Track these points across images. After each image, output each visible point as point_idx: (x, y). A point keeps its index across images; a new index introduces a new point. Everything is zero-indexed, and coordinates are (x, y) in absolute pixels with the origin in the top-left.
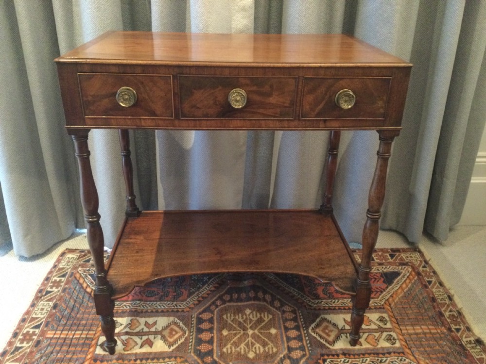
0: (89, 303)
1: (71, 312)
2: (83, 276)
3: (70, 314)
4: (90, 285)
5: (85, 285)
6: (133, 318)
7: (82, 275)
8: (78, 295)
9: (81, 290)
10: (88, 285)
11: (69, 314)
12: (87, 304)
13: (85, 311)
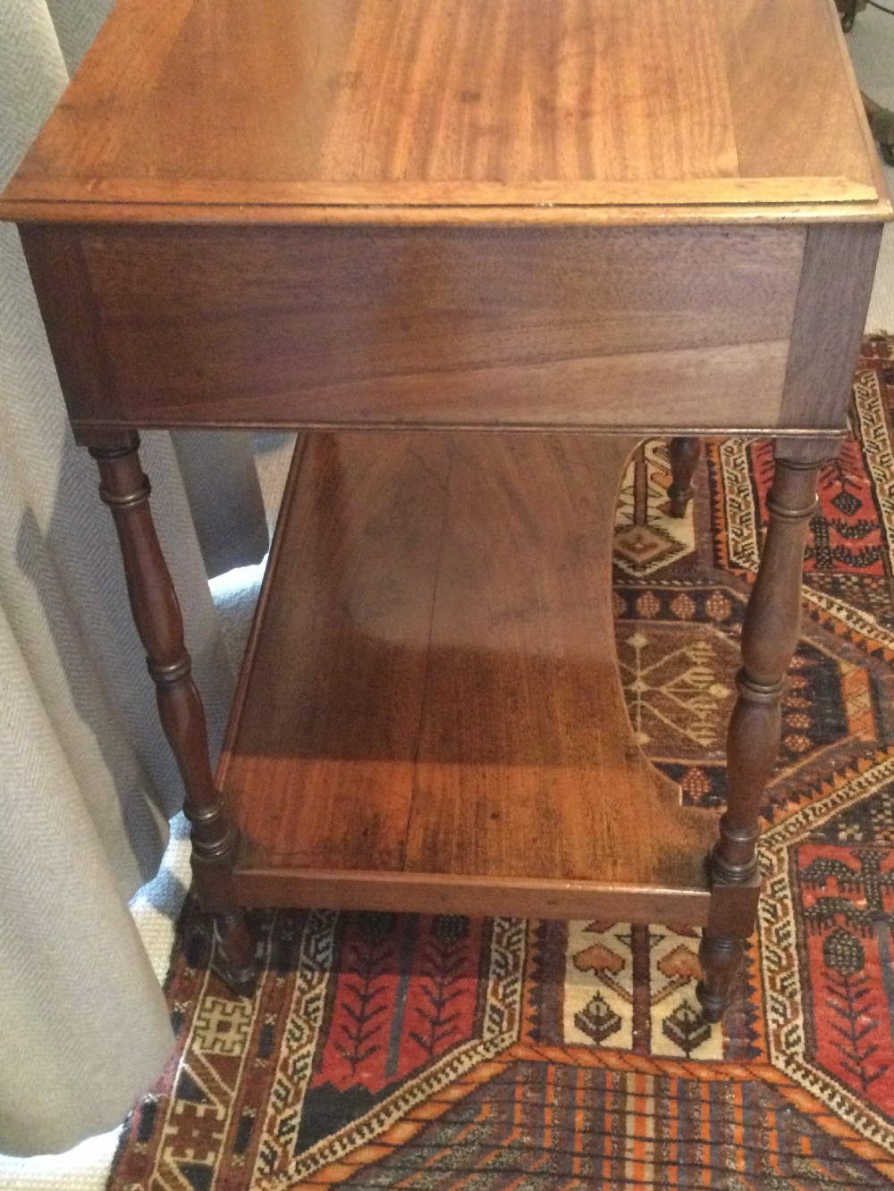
0: (481, 1118)
1: (527, 1173)
2: (304, 1173)
3: (535, 1174)
4: (368, 1136)
5: (369, 1155)
6: (569, 966)
7: (296, 1178)
8: (429, 1170)
9: (393, 1163)
10: (371, 1143)
11: (535, 1179)
12: (483, 1124)
13: (521, 1125)
